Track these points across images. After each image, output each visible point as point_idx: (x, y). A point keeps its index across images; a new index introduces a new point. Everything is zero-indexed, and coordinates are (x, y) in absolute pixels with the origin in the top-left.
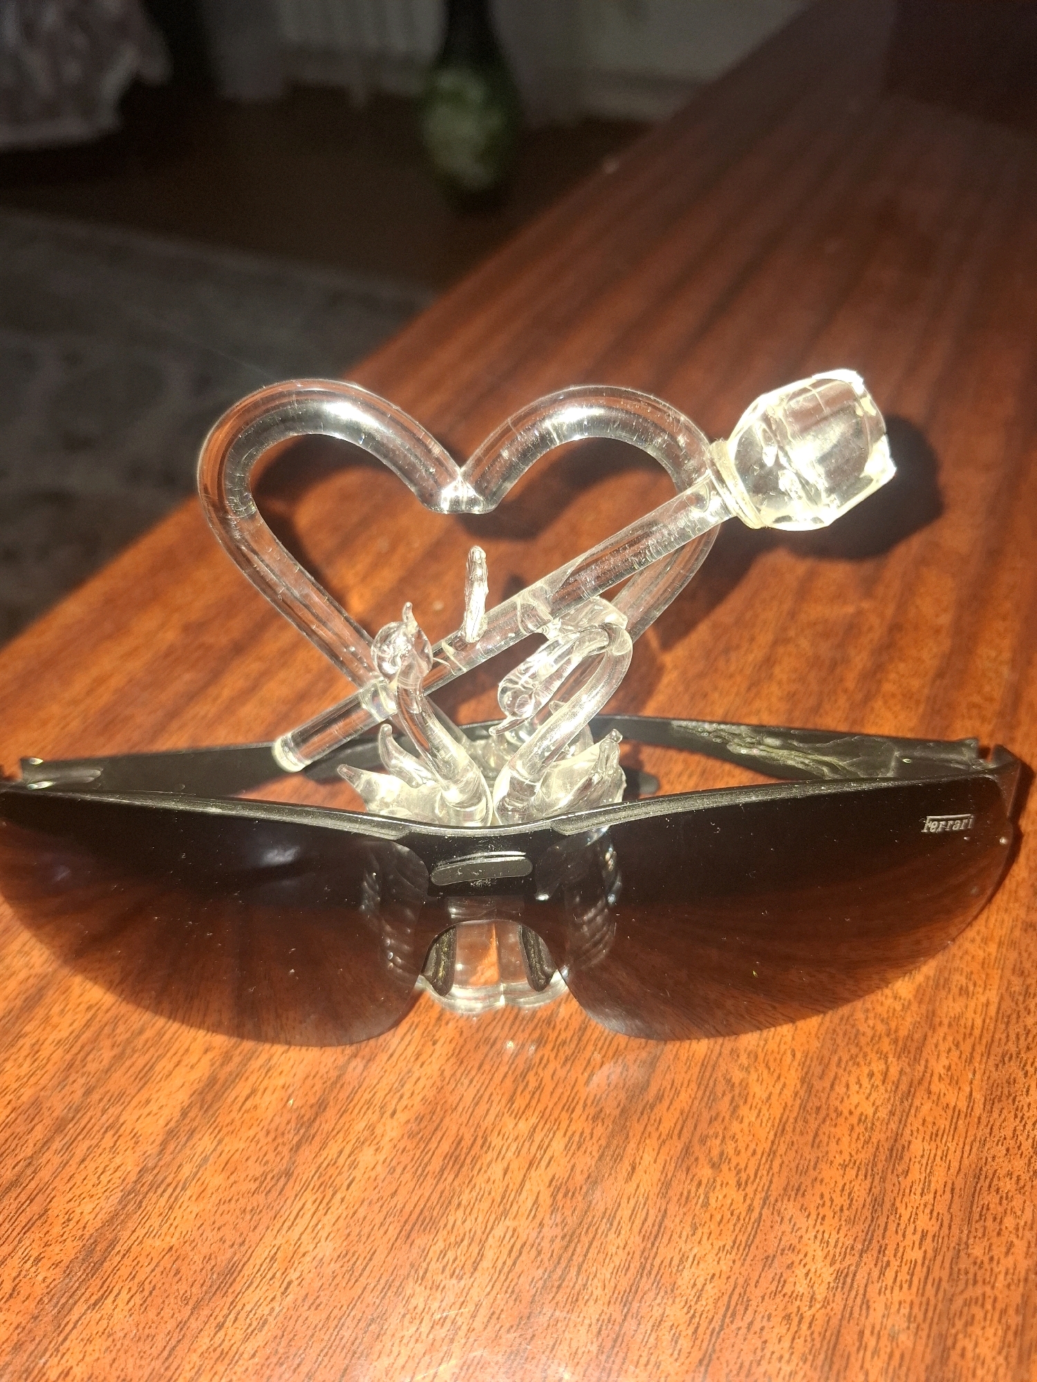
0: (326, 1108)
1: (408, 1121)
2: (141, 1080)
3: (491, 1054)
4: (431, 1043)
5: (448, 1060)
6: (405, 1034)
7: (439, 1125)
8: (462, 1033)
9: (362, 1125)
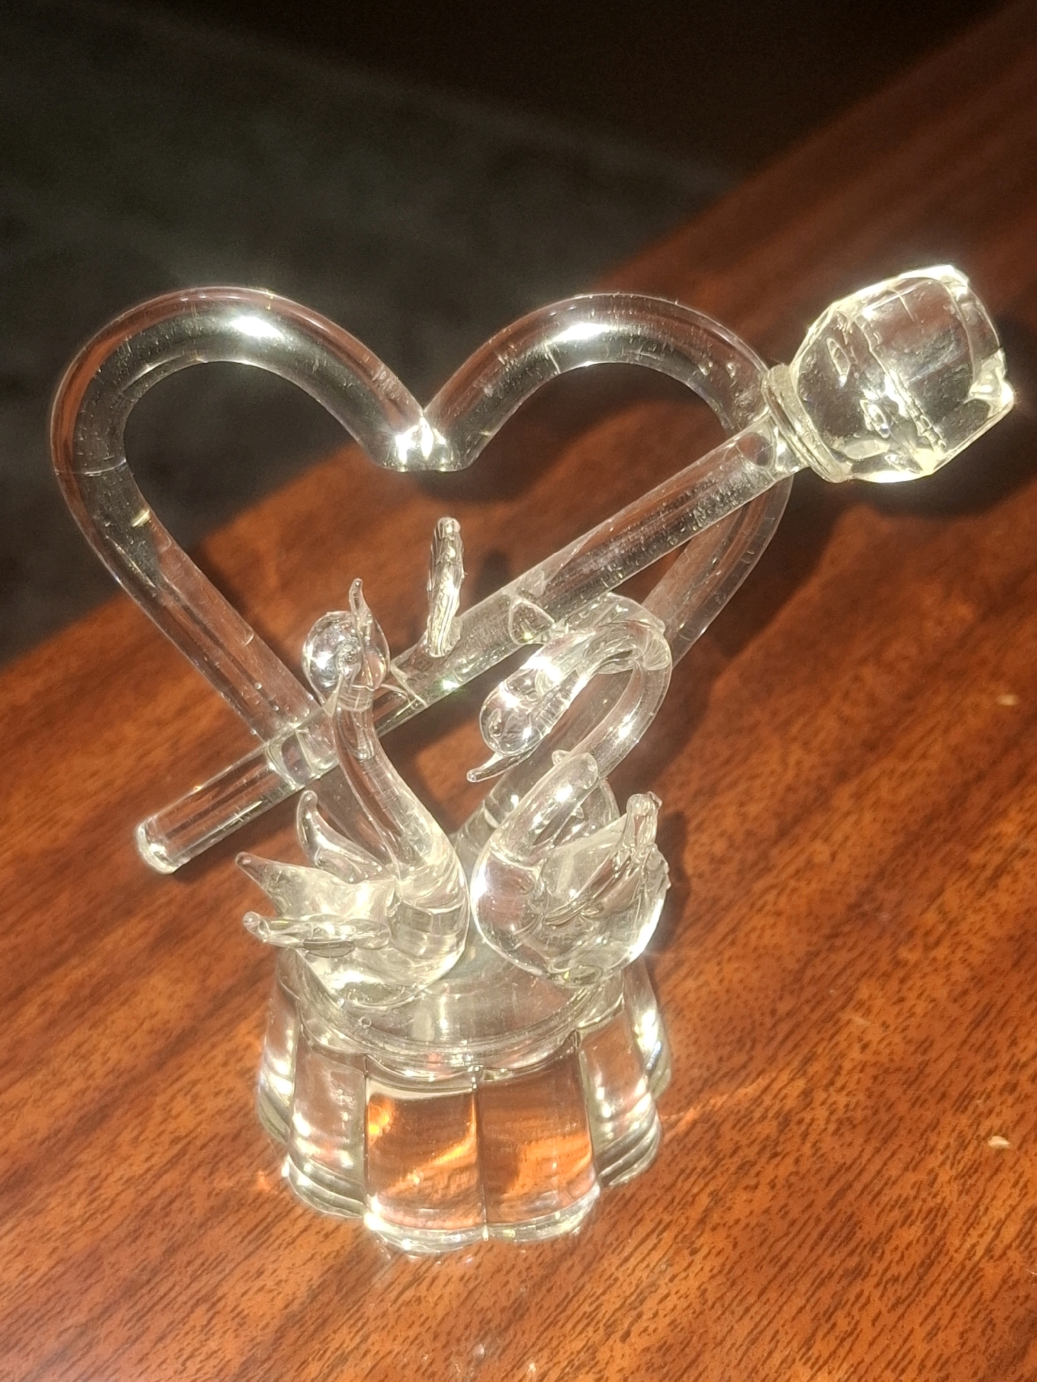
0: (522, 1316)
1: (647, 1349)
2: (250, 1242)
3: (780, 1279)
4: (686, 1252)
5: (713, 1277)
6: (648, 1235)
7: (694, 1361)
8: (735, 1245)
9: (579, 1344)
